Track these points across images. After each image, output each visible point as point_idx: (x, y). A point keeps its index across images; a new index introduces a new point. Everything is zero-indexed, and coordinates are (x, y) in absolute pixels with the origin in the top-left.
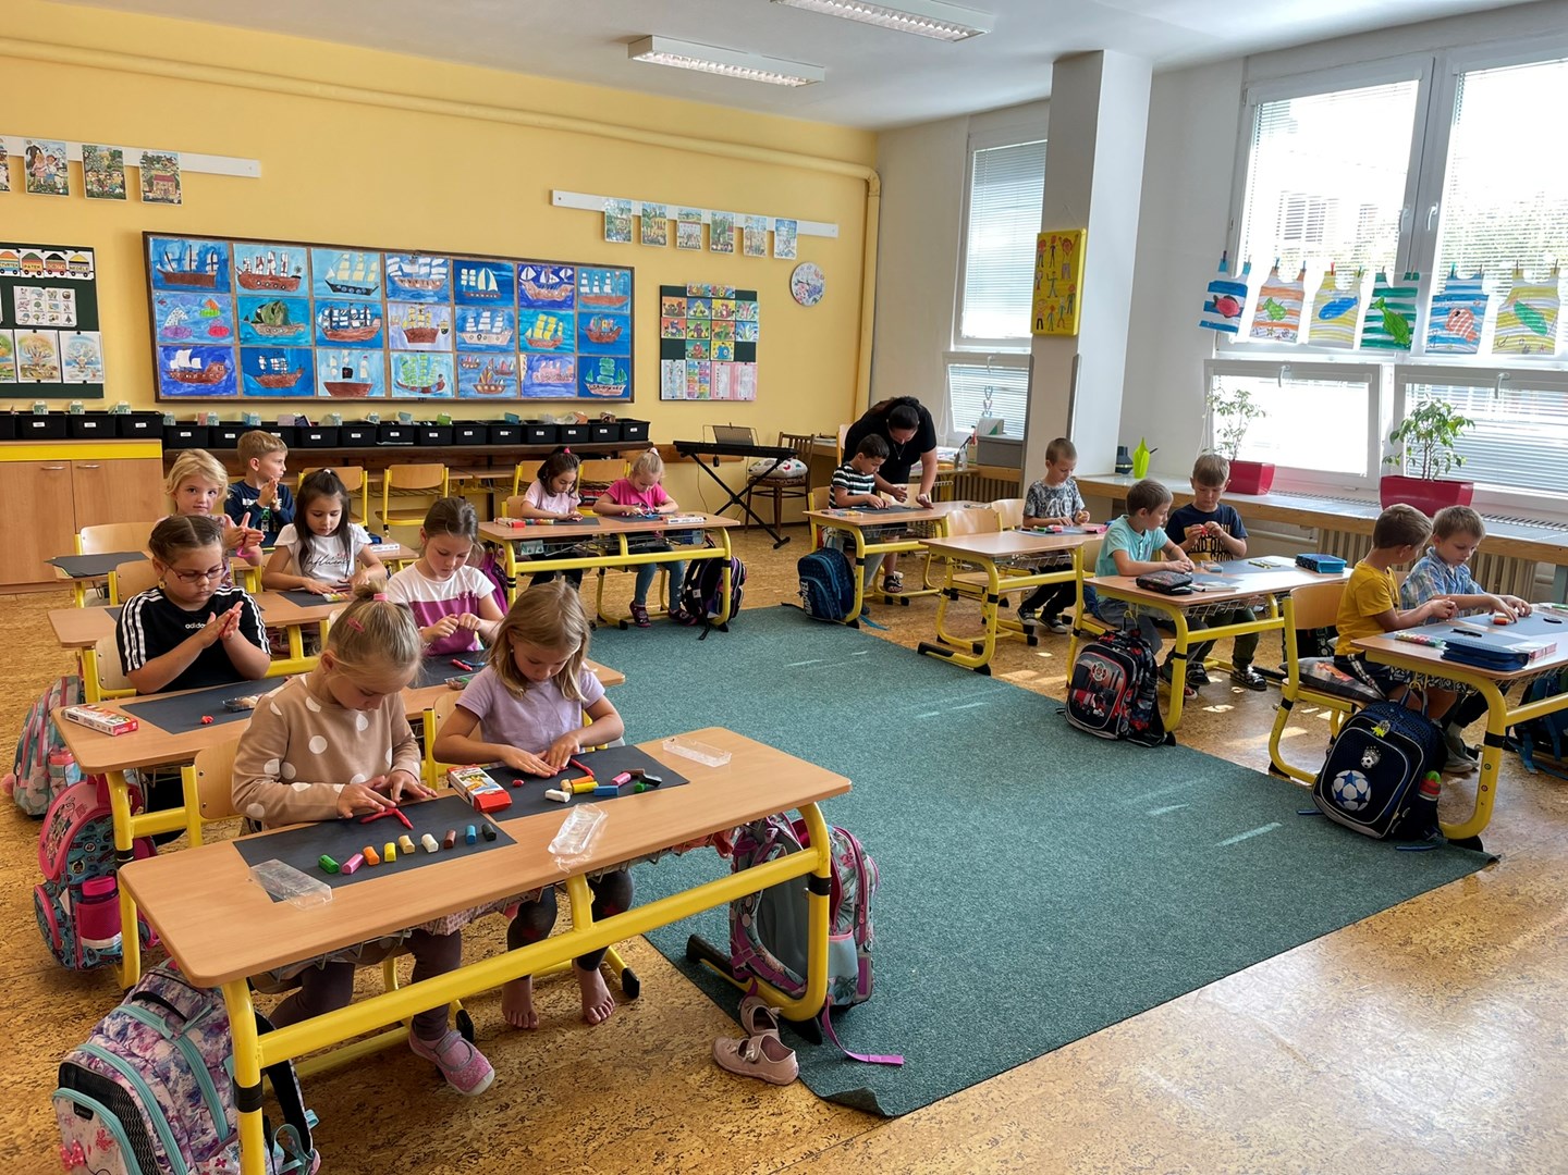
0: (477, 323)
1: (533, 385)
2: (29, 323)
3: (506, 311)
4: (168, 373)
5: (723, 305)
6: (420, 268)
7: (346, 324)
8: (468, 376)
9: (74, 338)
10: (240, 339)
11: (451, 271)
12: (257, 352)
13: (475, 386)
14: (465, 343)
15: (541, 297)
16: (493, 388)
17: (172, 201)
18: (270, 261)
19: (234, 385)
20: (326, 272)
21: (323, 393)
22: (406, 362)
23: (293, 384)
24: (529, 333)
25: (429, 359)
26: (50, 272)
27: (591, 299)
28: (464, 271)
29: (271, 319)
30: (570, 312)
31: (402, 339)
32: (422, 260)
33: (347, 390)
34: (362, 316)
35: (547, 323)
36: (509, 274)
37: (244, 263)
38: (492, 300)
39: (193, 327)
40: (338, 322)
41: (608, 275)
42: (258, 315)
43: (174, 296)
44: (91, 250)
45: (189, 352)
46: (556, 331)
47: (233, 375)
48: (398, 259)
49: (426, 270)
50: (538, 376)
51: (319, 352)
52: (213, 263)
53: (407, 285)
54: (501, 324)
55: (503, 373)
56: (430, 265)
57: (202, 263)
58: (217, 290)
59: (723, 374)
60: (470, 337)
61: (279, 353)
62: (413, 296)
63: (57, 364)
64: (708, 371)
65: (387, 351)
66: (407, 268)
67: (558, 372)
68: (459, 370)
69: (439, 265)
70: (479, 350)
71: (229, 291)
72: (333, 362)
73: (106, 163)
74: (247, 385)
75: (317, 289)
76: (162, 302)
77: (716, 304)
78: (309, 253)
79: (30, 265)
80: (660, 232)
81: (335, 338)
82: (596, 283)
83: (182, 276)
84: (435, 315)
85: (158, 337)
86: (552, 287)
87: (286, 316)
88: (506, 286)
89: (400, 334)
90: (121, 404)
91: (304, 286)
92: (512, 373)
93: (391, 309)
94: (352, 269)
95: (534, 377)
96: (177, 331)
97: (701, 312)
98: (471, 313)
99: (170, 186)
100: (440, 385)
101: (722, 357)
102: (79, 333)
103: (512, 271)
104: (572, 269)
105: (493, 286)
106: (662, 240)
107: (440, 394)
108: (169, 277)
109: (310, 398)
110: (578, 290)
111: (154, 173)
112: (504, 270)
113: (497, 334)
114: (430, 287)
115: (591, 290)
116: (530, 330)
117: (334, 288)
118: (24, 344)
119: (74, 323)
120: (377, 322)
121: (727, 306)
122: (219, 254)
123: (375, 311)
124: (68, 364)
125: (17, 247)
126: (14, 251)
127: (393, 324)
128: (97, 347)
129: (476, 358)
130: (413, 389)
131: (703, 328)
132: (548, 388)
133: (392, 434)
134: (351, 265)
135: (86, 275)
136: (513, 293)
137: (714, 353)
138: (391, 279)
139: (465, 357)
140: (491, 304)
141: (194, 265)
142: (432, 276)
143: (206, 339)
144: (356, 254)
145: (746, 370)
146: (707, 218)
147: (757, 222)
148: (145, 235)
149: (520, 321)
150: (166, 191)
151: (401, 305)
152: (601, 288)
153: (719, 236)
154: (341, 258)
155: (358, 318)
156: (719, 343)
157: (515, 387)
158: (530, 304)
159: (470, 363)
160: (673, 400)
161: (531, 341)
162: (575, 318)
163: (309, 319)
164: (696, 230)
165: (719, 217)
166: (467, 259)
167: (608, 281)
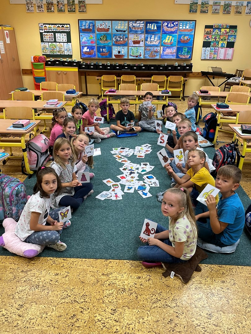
0: (151, 39)
1: (164, 55)
2: (59, 41)
3: (158, 35)
4: (83, 52)
5: (225, 30)
6: (137, 24)
7: (119, 40)
8: (147, 53)
9: (66, 44)
10: (97, 44)
11: (145, 25)
12: (100, 47)
13: (149, 56)
14: (147, 44)
15: (168, 31)
16: (153, 56)
17: (84, 12)
18: (103, 25)
19: (96, 55)
20: (115, 27)
21: (114, 57)
22: (132, 49)
23: (107, 55)
24: (164, 41)
25: (138, 49)
26: (62, 30)
27: (182, 30)
28: (148, 24)
29: (103, 39)
30: (176, 34)
31: (132, 43)
32: (138, 22)
35: (169, 38)
36: (160, 24)
37: (98, 26)
38: (155, 32)
39: (87, 42)
40: (117, 39)
41: (188, 23)
42: (101, 38)
43: (84, 34)
44: (69, 24)
45: (87, 47)
46: (172, 40)
47: (96, 53)
48: (132, 22)
50: (165, 53)
51: (113, 47)
52: (91, 26)
53: (134, 29)
54: (157, 39)
55: (156, 52)
56: (140, 23)
57: (89, 26)
58: (92, 33)
59: (222, 51)
60: (148, 43)
61: (105, 48)
62: (135, 32)
63: (64, 50)
64: (217, 51)
65: (128, 47)
66: (134, 25)
67: (171, 52)
68: (145, 51)
69: (142, 23)
70: (151, 46)
71: (95, 33)
72: (116, 50)
73: (72, 3)
74: (98, 55)
75: (113, 31)
76: (81, 36)
77: (223, 30)
78: (112, 22)
79: (58, 28)
80: (207, 9)
81: (117, 44)
82: (184, 26)
83: (85, 30)
84: (140, 37)
85: (81, 44)
86: (172, 27)
87: (106, 38)
88: (159, 28)
91: (110, 30)
92: (158, 52)
93: (130, 36)
94: (121, 26)
96: (84, 43)
97: (217, 33)
98: (149, 36)
99: (84, 8)
100: (140, 55)
101: (222, 47)
104: (178, 22)
105: (156, 28)
106: (207, 11)
107: (140, 58)
108: (83, 29)
109: (110, 58)
110: (179, 28)
111: (81, 5)
113: (155, 41)
114: (139, 29)
115: (183, 28)
117: (117, 31)
118: (58, 46)
119: (66, 41)
120: (126, 39)
121: (226, 31)
122: (93, 24)
123: (126, 36)
124: (66, 50)
125: (56, 24)
127: (130, 39)
128: (71, 46)
129: (149, 48)
130: (134, 56)
131: (217, 38)
132: (168, 56)
133: (126, 68)
134: (121, 25)
135: (68, 30)
136: (161, 30)
137: (220, 45)
138: (130, 27)
139: (147, 48)
140: (155, 33)
141: (88, 26)
142: (140, 26)
143: (90, 44)
144: (122, 22)
145: (230, 50)
146: (222, 3)
147: (240, 3)
148: (79, 20)
149: (162, 38)
150: (83, 9)
151: (132, 34)
152: (186, 27)
153: (227, 9)
154: (118, 23)
155: (122, 38)
156: (222, 42)
157: (159, 56)
158: (165, 33)
159: (148, 50)
160: (205, 60)
161: (164, 43)
162: (177, 36)
163: (111, 39)
164: (218, 7)
165: (227, 3)
166: (149, 21)
167: (188, 25)
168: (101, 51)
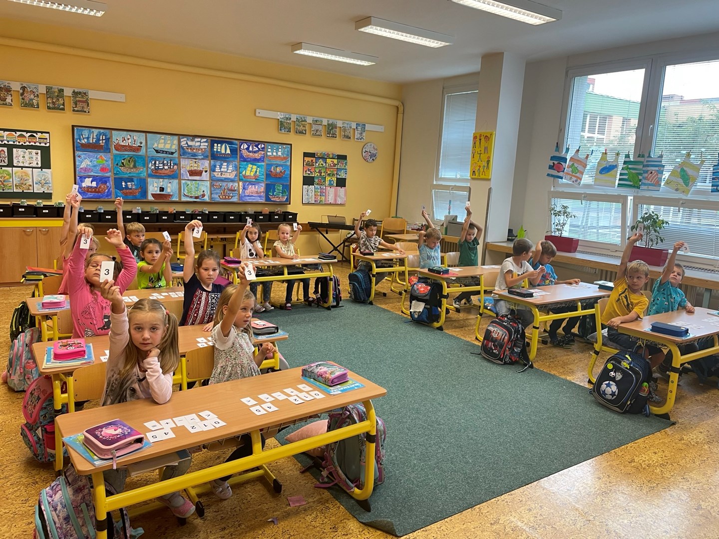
0: (220, 169)
1: (245, 196)
2: (19, 165)
3: (234, 163)
4: (81, 188)
5: (331, 161)
6: (195, 143)
7: (162, 167)
8: (216, 192)
9: (39, 172)
10: (114, 174)
11: (210, 144)
12: (121, 179)
13: (219, 196)
14: (215, 177)
15: (249, 157)
16: (227, 197)
17: (85, 112)
18: (128, 139)
19: (111, 194)
20: (154, 145)
21: (150, 198)
22: (188, 185)
23: (137, 194)
24: (244, 173)
25: (198, 184)
26: (30, 142)
27: (272, 158)
28: (216, 145)
29: (128, 165)
30: (263, 164)
31: (187, 175)
32: (196, 140)
33: (161, 197)
34: (169, 164)
35: (252, 168)
37: (117, 140)
38: (228, 158)
39: (93, 168)
40: (158, 167)
41: (280, 147)
42: (123, 163)
43: (85, 154)
44: (48, 133)
45: (91, 179)
46: (256, 172)
47: (111, 189)
48: (186, 139)
49: (199, 144)
50: (247, 192)
51: (149, 180)
52: (103, 140)
53: (189, 150)
54: (231, 169)
55: (232, 190)
56: (200, 142)
57: (98, 140)
58: (104, 152)
59: (331, 191)
60: (217, 175)
61: (131, 180)
62: (192, 156)
63: (31, 184)
64: (324, 191)
65: (180, 180)
66: (190, 143)
67: (256, 190)
68: (212, 189)
69: (204, 142)
70: (222, 180)
71: (110, 152)
72: (155, 185)
73: (57, 94)
75: (149, 152)
76: (79, 157)
77: (329, 161)
78: (146, 136)
79: (21, 139)
80: (304, 128)
81: (157, 174)
82: (275, 151)
83: (89, 145)
84: (202, 164)
85: (77, 173)
86: (255, 152)
87: (135, 164)
88: (234, 151)
89: (186, 172)
90: (59, 202)
91: (143, 150)
92: (236, 190)
93: (182, 161)
94: (165, 143)
95: (246, 192)
96: (85, 170)
97: (322, 164)
98: (218, 163)
99: (85, 105)
100: (203, 195)
101: (331, 185)
102: (42, 170)
103: (237, 145)
104: (264, 145)
105: (228, 151)
106: (304, 132)
107: (203, 199)
108: (82, 145)
109: (145, 200)
110: (267, 154)
111: (77, 99)
112: (234, 144)
113: (229, 173)
114: (200, 152)
115: (272, 154)
116: (244, 171)
117: (157, 151)
118: (17, 174)
119: (40, 165)
120: (175, 167)
121: (333, 162)
122: (106, 136)
123: (175, 162)
124: (36, 184)
125: (15, 131)
126: (14, 133)
127: (183, 168)
128: (50, 176)
129: (220, 183)
130: (191, 197)
131: (322, 171)
132: (252, 197)
133: (181, 217)
134: (165, 141)
135: (46, 144)
136: (237, 155)
137: (327, 183)
138: (182, 148)
139: (215, 183)
140: (227, 160)
141: (94, 140)
142: (201, 147)
143: (99, 173)
144: (167, 136)
145: (341, 190)
146: (325, 122)
147: (348, 124)
148: (73, 127)
149: (240, 167)
150: (83, 107)
151: (187, 159)
152: (277, 153)
153: (331, 130)
154: (160, 138)
155: (167, 165)
156: (329, 178)
157: (237, 197)
158: (244, 160)
159: (217, 186)
160: (308, 204)
161: (244, 176)
162: (265, 166)
163: (145, 165)
164: (320, 128)
165: (330, 122)
166: (217, 139)
167: (280, 150)
168: (124, 186)
